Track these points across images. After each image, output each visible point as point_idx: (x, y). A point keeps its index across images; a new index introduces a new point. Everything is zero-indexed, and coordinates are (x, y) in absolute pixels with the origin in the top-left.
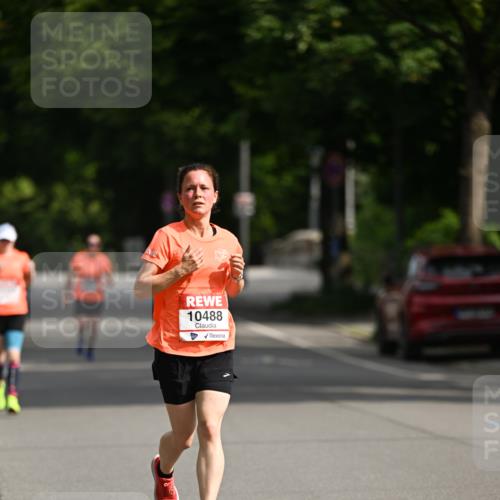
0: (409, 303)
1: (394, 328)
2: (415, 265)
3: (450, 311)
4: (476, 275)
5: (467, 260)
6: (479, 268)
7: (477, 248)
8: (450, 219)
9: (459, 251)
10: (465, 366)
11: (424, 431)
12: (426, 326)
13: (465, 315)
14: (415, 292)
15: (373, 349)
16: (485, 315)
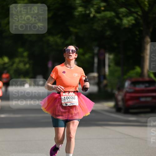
0: (125, 95)
1: (120, 103)
2: (127, 84)
3: (138, 98)
4: (146, 87)
5: (143, 82)
6: (147, 85)
7: (147, 79)
8: (138, 69)
9: (141, 79)
10: (143, 115)
11: (130, 136)
12: (130, 103)
13: (143, 100)
14: (127, 92)
15: (114, 110)
16: (149, 99)
